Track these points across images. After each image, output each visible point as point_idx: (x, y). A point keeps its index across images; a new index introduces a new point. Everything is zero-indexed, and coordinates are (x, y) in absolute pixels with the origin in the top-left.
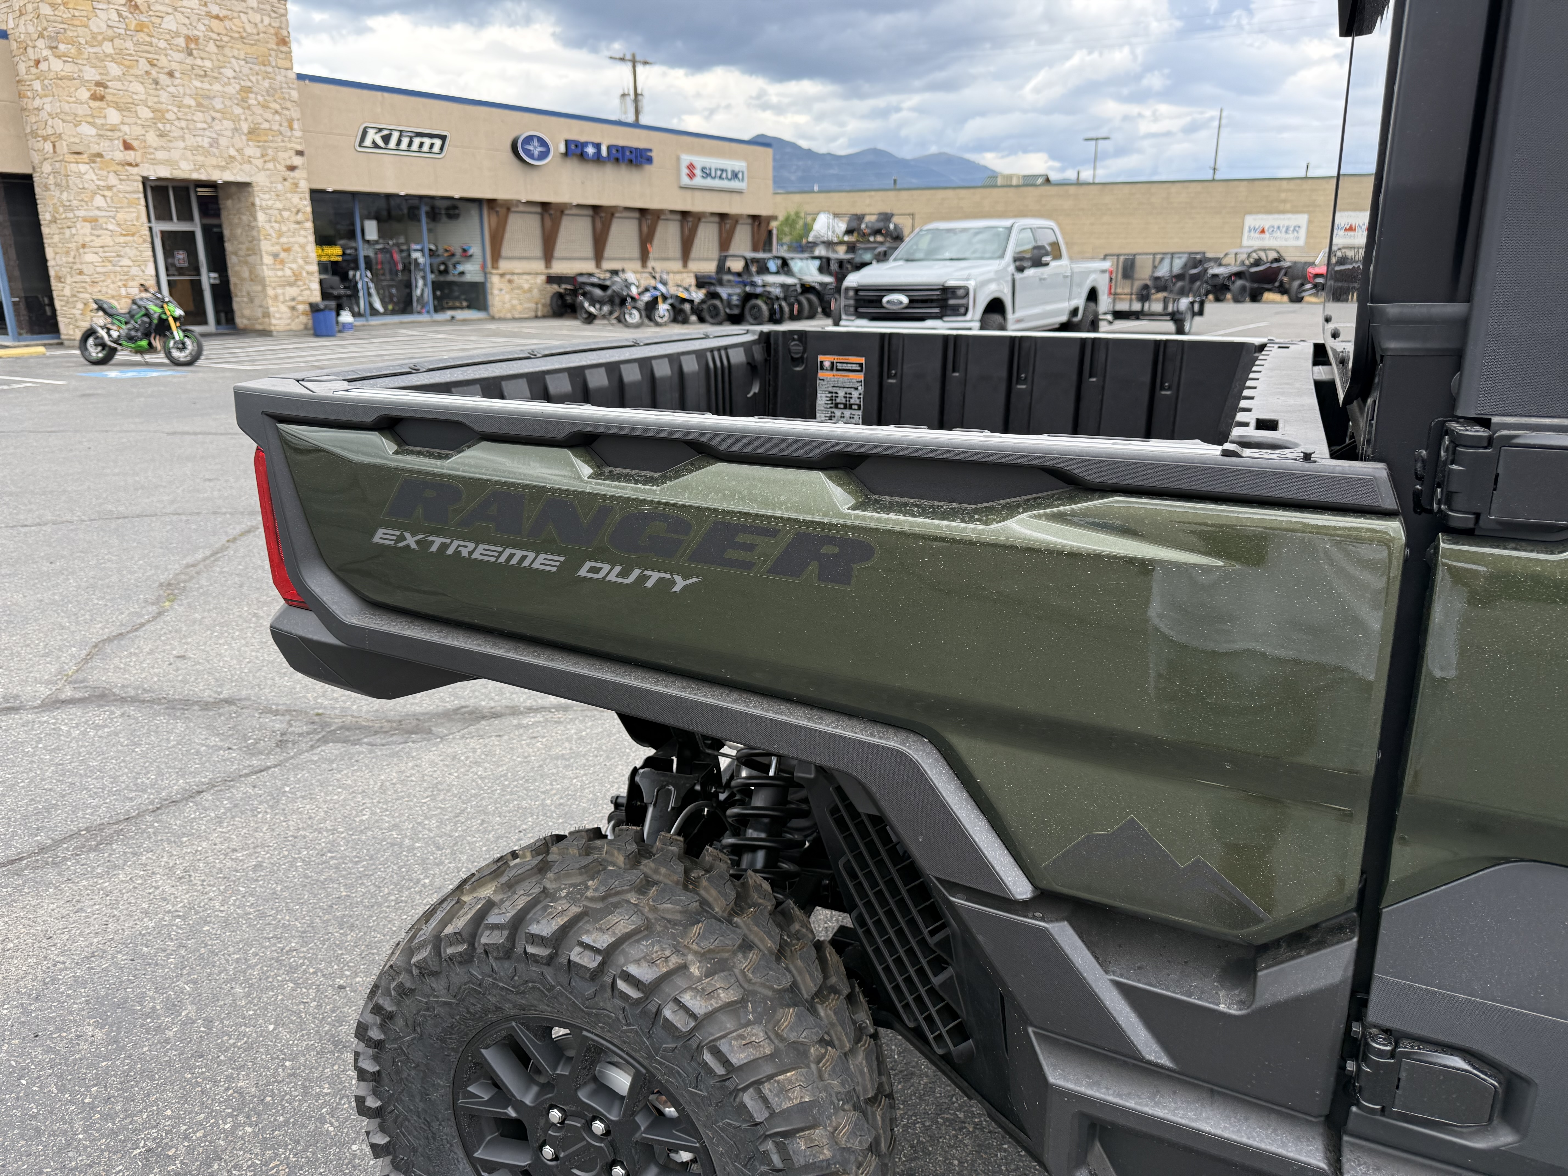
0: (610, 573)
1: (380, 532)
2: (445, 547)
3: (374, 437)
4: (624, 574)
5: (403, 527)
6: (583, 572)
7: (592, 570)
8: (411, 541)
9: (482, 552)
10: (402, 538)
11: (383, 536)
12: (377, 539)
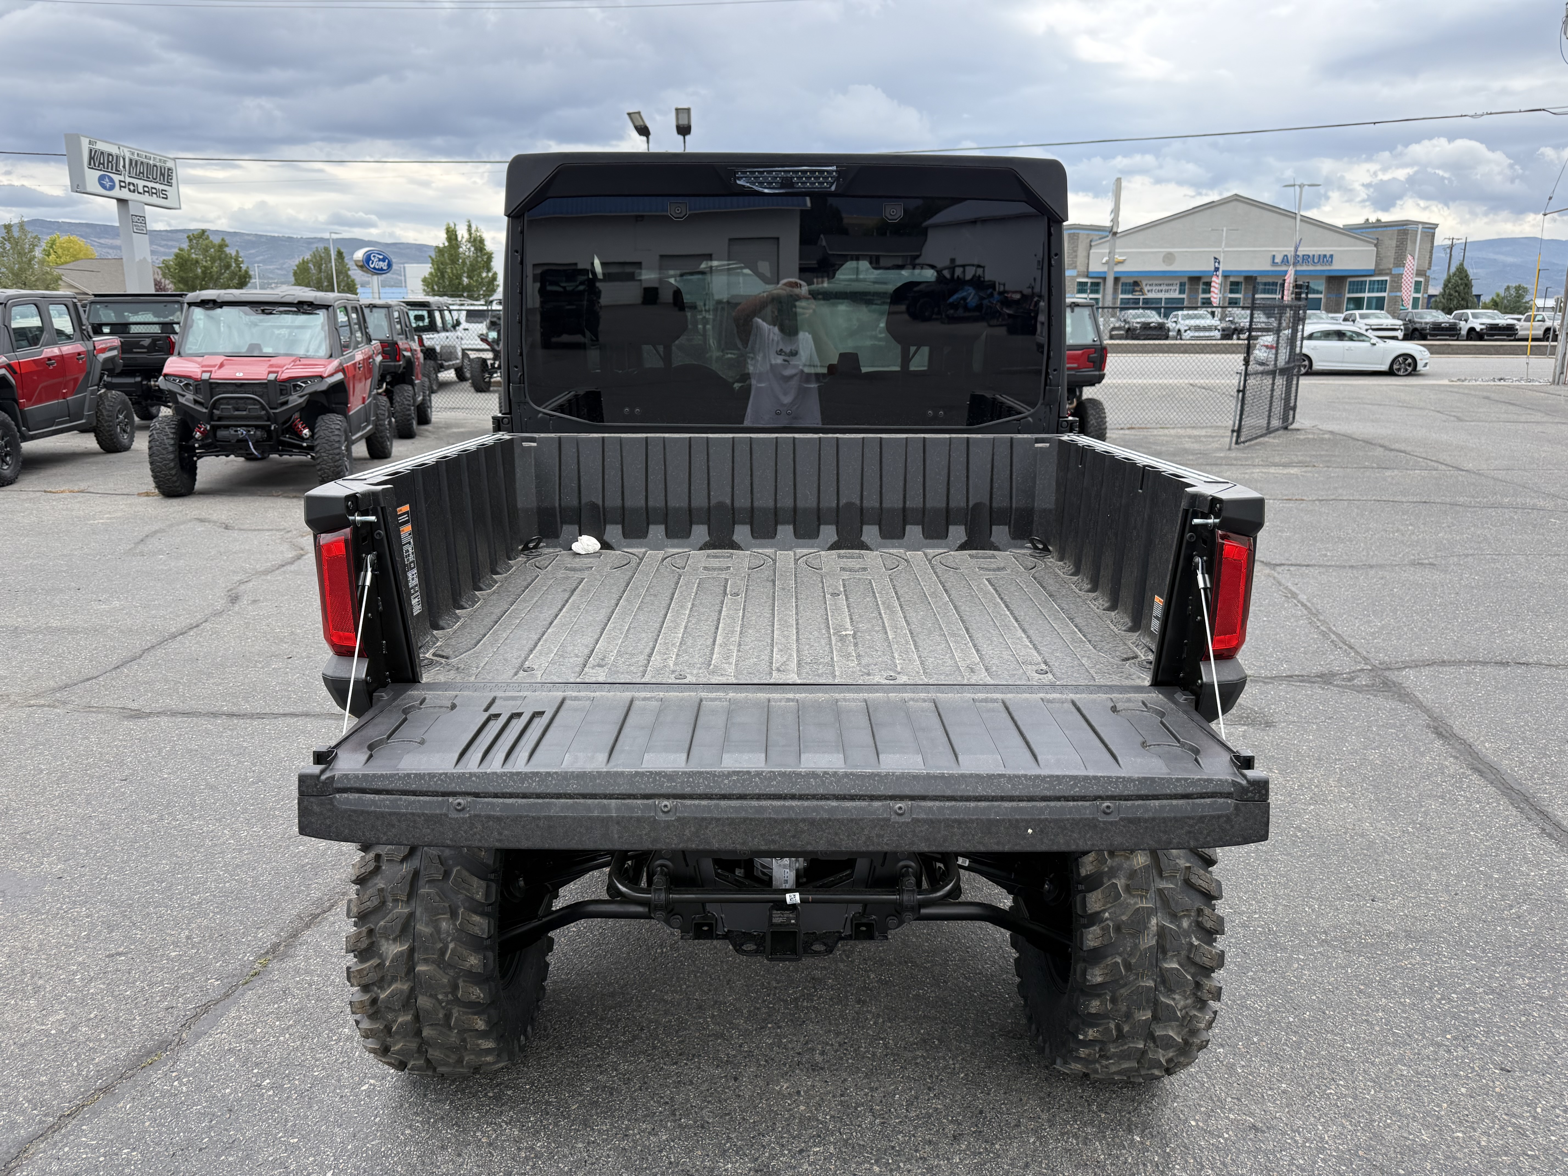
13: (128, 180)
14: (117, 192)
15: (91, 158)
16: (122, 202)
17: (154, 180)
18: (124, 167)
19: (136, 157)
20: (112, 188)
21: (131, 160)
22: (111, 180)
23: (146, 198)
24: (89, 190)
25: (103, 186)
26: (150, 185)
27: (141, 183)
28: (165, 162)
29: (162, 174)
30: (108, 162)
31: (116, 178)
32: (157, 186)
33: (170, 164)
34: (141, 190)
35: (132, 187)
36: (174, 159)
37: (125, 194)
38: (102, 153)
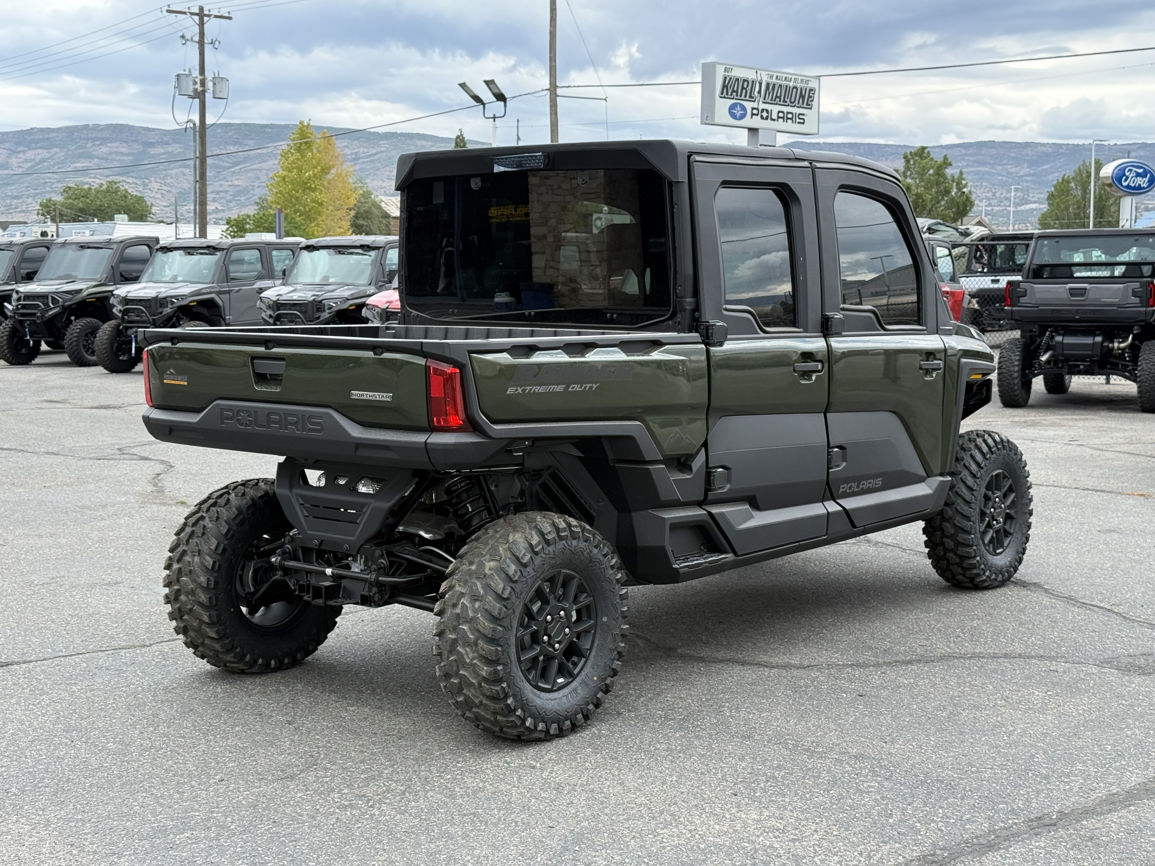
0: (577, 388)
1: (509, 390)
2: (531, 389)
3: (505, 355)
4: (581, 387)
5: (517, 386)
6: (570, 389)
7: (573, 388)
8: (520, 390)
9: (541, 389)
10: (517, 390)
11: (510, 391)
12: (508, 392)
13: (762, 106)
14: (749, 121)
15: (725, 86)
16: (753, 131)
17: (792, 104)
18: (759, 92)
19: (774, 80)
20: (742, 117)
21: (768, 85)
22: (743, 108)
23: (780, 124)
24: (717, 121)
25: (733, 116)
26: (785, 109)
27: (775, 109)
28: (807, 82)
29: (802, 96)
30: (743, 88)
31: (749, 105)
32: (795, 110)
33: (811, 85)
34: (774, 116)
35: (765, 114)
36: (819, 77)
37: (756, 122)
38: (737, 80)
